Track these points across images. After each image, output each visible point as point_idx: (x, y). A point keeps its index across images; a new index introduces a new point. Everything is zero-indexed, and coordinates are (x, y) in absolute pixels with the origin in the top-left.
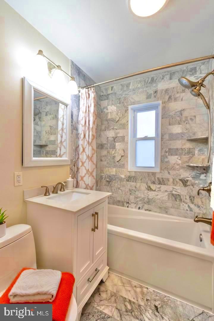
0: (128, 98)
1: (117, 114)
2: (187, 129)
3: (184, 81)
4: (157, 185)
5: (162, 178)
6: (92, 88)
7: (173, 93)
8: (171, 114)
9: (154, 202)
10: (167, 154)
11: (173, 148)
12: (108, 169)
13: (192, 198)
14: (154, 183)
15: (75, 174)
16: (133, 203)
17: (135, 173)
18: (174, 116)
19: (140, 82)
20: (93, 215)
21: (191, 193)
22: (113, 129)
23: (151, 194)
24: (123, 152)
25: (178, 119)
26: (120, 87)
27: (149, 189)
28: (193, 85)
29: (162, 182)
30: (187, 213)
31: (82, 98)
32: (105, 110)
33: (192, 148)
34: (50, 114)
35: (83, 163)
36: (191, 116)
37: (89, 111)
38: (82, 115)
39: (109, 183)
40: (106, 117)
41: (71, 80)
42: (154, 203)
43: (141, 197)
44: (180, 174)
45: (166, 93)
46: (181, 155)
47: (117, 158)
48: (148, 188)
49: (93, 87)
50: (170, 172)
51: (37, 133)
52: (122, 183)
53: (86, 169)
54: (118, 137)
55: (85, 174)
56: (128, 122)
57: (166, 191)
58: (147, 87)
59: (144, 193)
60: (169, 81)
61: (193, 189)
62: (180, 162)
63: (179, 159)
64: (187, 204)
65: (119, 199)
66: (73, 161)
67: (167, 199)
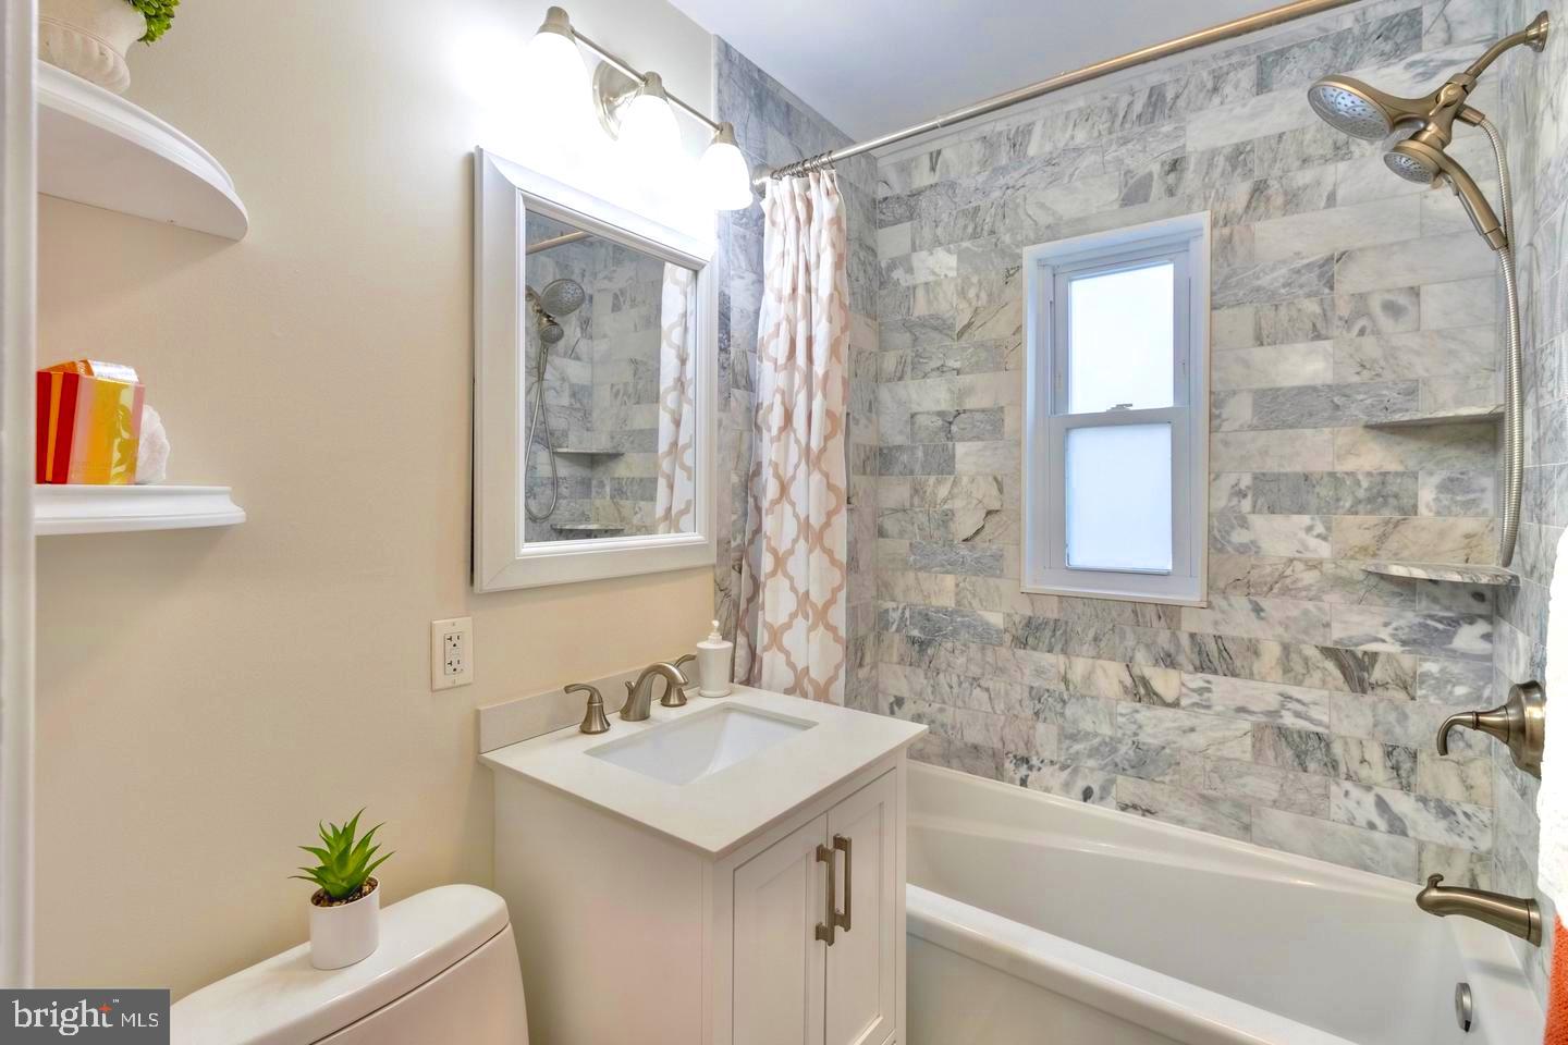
0: (1018, 206)
1: (962, 293)
2: (1363, 366)
3: (1345, 98)
4: (1186, 677)
5: (1217, 638)
6: (823, 172)
7: (1278, 165)
8: (1264, 281)
9: (1170, 766)
10: (1246, 505)
11: (1282, 470)
12: (917, 579)
13: (1400, 756)
14: (1169, 661)
15: (739, 616)
16: (1052, 762)
17: (1061, 602)
18: (1283, 291)
19: (1086, 115)
20: (822, 854)
21: (1398, 730)
22: (941, 370)
23: (1154, 721)
24: (995, 491)
25: (1312, 307)
26: (978, 150)
27: (1143, 691)
28: (1402, 117)
29: (1215, 658)
30: (1368, 842)
31: (773, 223)
32: (898, 274)
33: (1397, 474)
34: (633, 300)
35: (780, 562)
36: (1388, 291)
37: (809, 289)
38: (773, 311)
39: (922, 651)
40: (904, 311)
41: (715, 141)
42: (1170, 771)
43: (1096, 735)
44: (1326, 619)
45: (1234, 168)
46: (1329, 512)
47: (966, 524)
48: (1136, 686)
49: (831, 164)
50: (1265, 603)
51: (574, 395)
52: (989, 653)
53: (793, 589)
54: (964, 411)
55: (793, 616)
56: (1019, 329)
57: (1242, 710)
58: (1126, 142)
59: (1112, 715)
60: (1254, 100)
61: (1410, 706)
62: (1324, 550)
63: (1318, 536)
64: (1369, 788)
65: (974, 735)
66: (733, 544)
67: (1248, 757)
